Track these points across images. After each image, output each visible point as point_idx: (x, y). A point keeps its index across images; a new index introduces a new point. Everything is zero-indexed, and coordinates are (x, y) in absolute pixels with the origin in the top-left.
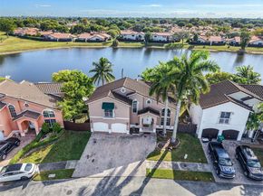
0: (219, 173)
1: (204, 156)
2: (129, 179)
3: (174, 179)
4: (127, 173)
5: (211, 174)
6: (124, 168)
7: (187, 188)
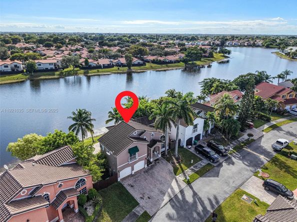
0: (214, 160)
1: (198, 157)
2: (182, 192)
3: (201, 177)
4: (177, 190)
5: (209, 164)
6: (172, 188)
7: (209, 177)
